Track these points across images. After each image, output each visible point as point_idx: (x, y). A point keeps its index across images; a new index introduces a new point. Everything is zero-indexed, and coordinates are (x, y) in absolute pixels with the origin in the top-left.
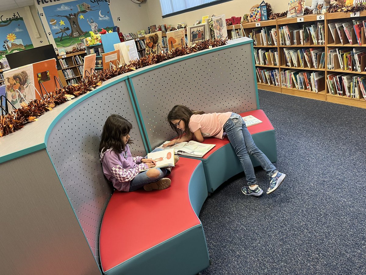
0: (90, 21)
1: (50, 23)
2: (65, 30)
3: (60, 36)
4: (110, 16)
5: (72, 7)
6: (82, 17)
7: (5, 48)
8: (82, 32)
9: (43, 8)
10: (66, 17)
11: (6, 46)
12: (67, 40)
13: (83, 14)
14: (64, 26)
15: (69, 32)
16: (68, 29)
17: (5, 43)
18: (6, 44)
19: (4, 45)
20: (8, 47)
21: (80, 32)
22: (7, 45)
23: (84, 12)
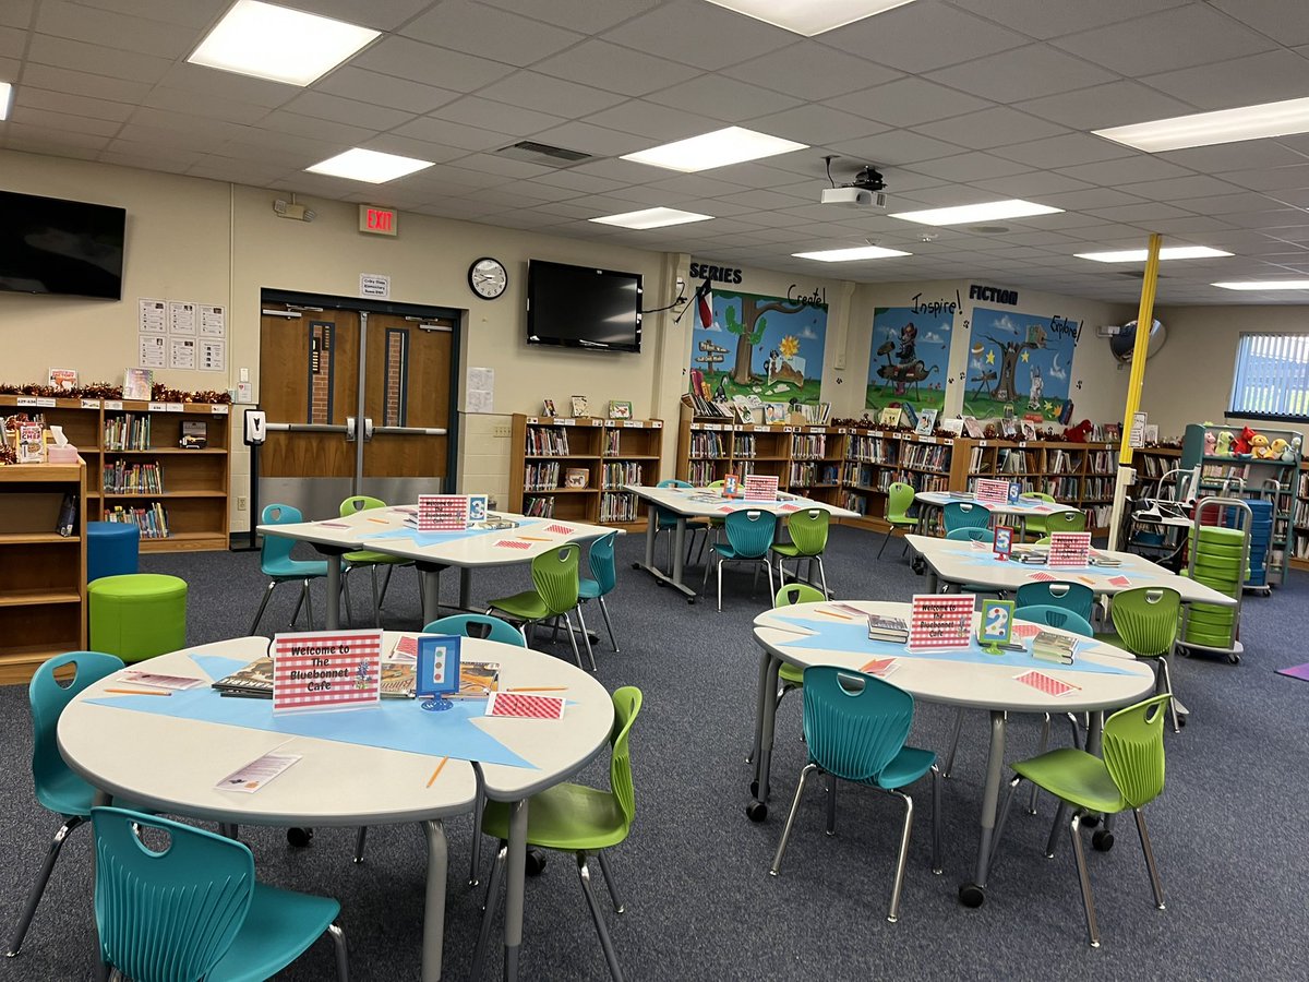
0: (1034, 371)
1: (973, 351)
2: (988, 378)
3: (976, 390)
4: (1068, 373)
5: (1018, 329)
6: (1025, 356)
7: (767, 370)
8: (1014, 393)
9: (975, 309)
10: (1002, 345)
11: (771, 366)
12: (983, 404)
13: (1030, 350)
14: (990, 368)
15: (993, 384)
16: (994, 376)
17: (771, 356)
18: (772, 361)
19: (767, 362)
20: (774, 369)
21: (1011, 392)
22: (774, 364)
23: (1033, 346)
